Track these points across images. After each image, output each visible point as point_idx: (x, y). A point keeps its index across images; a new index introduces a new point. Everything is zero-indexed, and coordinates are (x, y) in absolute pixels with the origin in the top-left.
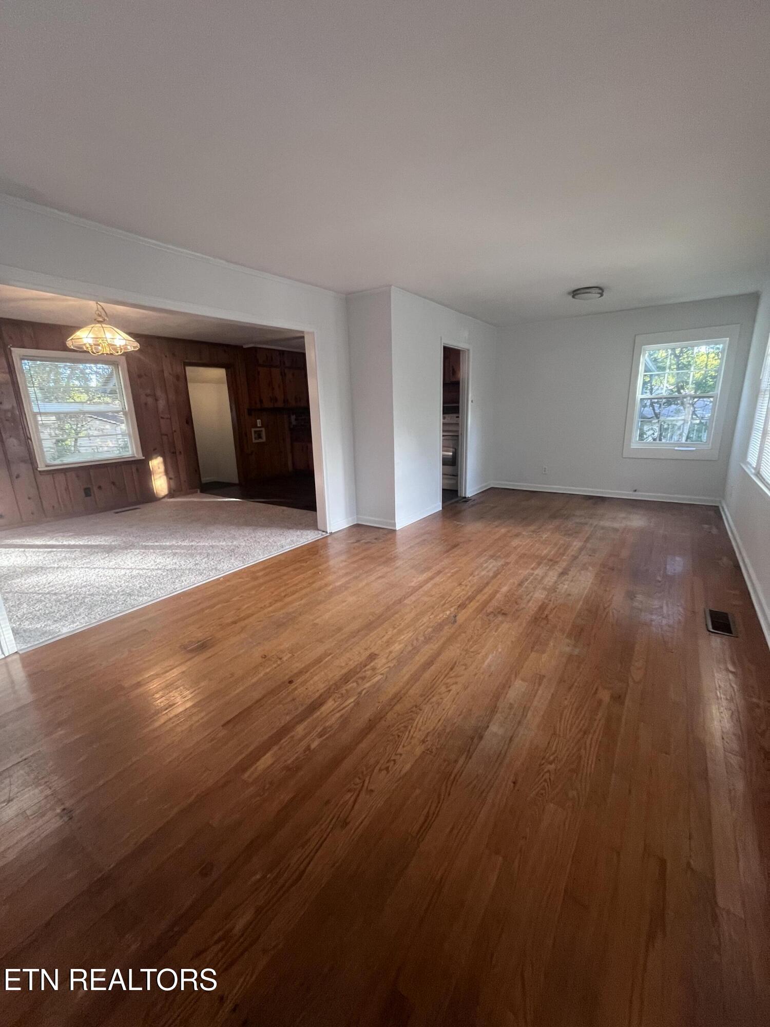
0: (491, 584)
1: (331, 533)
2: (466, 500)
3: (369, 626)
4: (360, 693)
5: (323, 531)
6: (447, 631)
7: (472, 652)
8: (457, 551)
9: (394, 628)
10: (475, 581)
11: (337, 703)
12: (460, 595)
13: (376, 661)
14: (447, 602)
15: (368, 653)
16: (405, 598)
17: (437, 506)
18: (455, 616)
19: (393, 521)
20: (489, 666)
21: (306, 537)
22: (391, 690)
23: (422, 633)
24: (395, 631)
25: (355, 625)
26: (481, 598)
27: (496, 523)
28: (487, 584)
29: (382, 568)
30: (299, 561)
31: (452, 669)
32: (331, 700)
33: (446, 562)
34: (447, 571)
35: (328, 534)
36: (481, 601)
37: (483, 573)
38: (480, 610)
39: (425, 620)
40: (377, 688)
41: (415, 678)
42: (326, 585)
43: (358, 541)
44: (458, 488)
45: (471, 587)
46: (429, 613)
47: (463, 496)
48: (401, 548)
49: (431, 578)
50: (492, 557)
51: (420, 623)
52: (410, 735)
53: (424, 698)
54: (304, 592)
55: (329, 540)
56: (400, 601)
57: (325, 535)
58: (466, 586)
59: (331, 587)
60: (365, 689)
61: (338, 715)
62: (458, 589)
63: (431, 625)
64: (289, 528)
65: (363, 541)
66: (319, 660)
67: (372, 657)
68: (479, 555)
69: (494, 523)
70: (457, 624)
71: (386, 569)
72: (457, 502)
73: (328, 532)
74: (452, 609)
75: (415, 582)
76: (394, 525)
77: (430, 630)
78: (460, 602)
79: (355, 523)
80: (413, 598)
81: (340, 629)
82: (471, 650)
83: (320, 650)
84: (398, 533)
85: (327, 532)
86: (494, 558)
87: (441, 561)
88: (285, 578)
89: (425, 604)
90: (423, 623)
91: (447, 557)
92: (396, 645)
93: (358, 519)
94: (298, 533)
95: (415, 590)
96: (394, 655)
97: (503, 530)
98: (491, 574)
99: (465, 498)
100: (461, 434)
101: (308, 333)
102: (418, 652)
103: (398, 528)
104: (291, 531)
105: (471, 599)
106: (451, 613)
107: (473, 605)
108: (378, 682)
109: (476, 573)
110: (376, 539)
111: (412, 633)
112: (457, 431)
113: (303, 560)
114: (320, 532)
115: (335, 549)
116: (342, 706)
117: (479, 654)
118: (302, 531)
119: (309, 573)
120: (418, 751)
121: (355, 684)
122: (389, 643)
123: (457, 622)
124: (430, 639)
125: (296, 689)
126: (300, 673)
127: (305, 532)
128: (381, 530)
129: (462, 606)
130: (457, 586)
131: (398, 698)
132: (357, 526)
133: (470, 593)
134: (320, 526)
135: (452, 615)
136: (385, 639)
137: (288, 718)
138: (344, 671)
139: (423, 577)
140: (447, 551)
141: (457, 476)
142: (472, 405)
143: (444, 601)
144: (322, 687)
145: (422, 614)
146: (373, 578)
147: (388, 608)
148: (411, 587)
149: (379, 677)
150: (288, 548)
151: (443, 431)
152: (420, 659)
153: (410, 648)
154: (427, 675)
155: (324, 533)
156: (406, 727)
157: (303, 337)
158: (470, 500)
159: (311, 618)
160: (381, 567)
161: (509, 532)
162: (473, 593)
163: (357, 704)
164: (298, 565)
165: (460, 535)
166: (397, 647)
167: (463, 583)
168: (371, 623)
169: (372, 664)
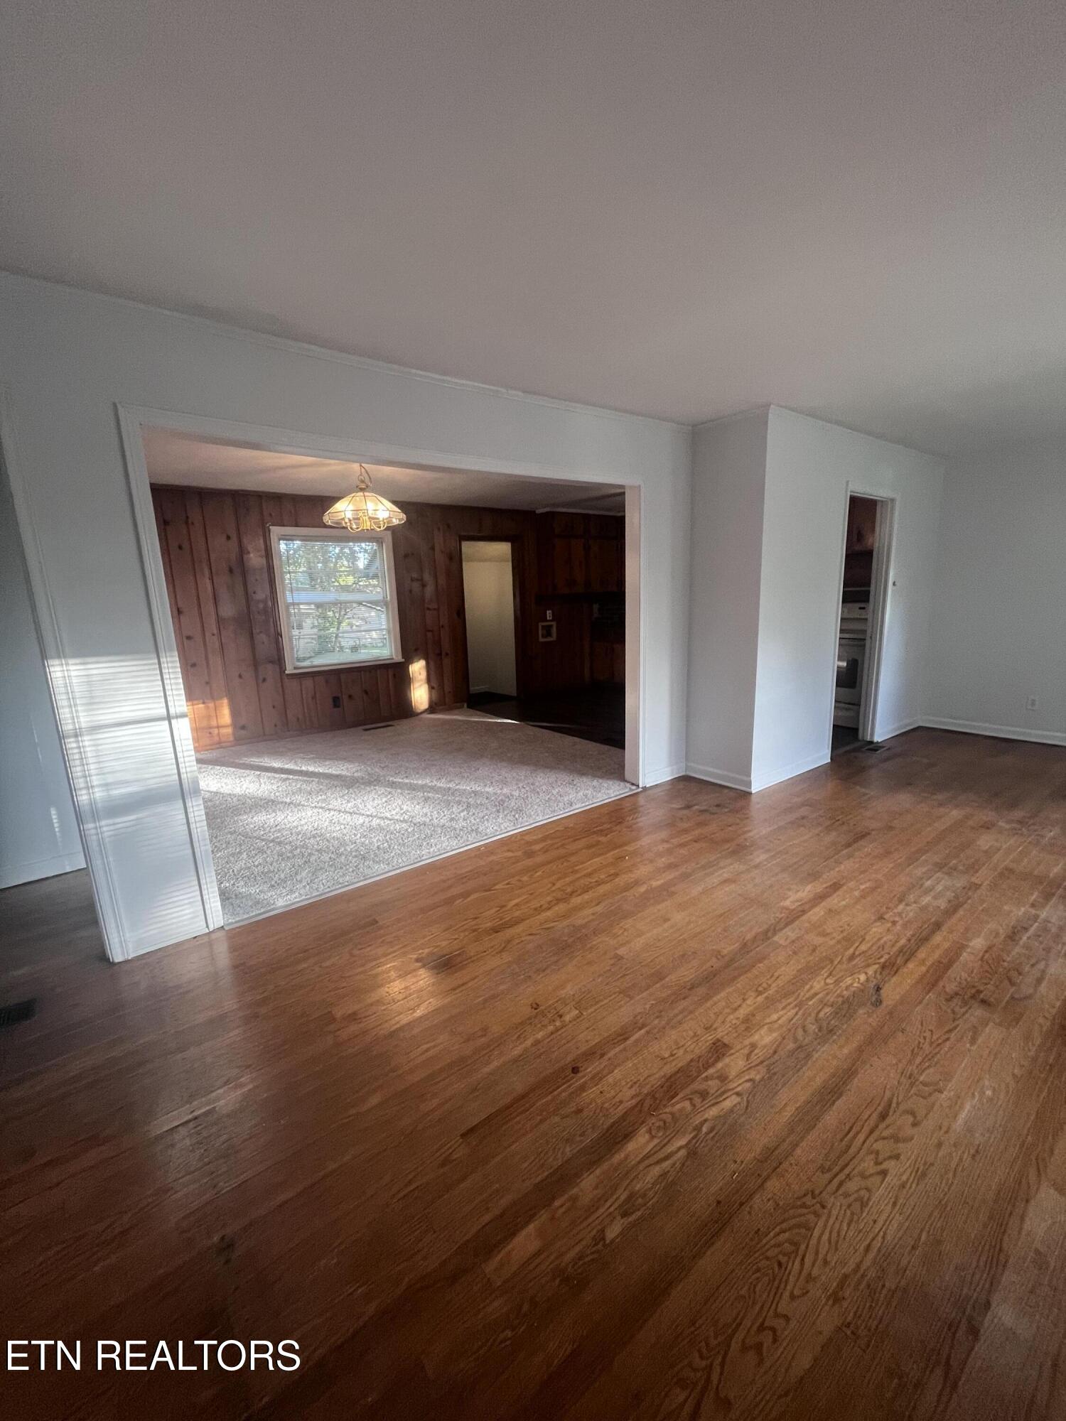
0: (945, 928)
1: (645, 789)
2: (873, 747)
3: (711, 981)
4: (698, 1129)
5: (633, 784)
6: (865, 1019)
7: (925, 1084)
8: (868, 847)
9: (760, 993)
10: (911, 914)
11: (656, 1141)
12: (882, 942)
13: (727, 1060)
14: (857, 953)
15: (710, 1038)
16: (773, 930)
17: (822, 755)
18: (878, 989)
19: (745, 778)
21: (607, 792)
22: (757, 1139)
23: (813, 1015)
24: (760, 999)
25: (687, 973)
26: (928, 955)
27: (940, 797)
28: (938, 926)
29: (732, 864)
30: (595, 833)
31: (883, 1117)
32: (643, 1130)
33: (847, 866)
34: (852, 884)
35: (640, 790)
36: (928, 963)
37: (926, 900)
38: (929, 983)
39: (817, 985)
40: (732, 1128)
41: (808, 1117)
42: (637, 883)
43: (688, 807)
44: (858, 725)
45: (905, 926)
46: (825, 973)
47: (868, 740)
48: (759, 827)
49: (821, 897)
50: (940, 866)
51: (808, 991)
53: (828, 1176)
54: (602, 889)
55: (641, 800)
56: (767, 935)
57: (635, 790)
58: (894, 923)
59: (643, 889)
60: (706, 1120)
61: (656, 1171)
62: (877, 929)
63: (831, 999)
64: (582, 773)
65: (696, 807)
67: (719, 1049)
68: (912, 860)
69: (935, 797)
70: (882, 1010)
71: (738, 867)
72: (855, 750)
73: (641, 786)
74: (871, 971)
75: (791, 899)
76: (749, 784)
77: (827, 1010)
78: (886, 957)
79: (683, 774)
80: (790, 933)
81: (659, 976)
82: (921, 1079)
84: (754, 799)
85: (638, 786)
86: (945, 869)
87: (838, 863)
89: (814, 950)
90: (812, 991)
91: (849, 856)
92: (763, 1031)
93: (687, 768)
94: (595, 783)
95: (793, 916)
96: (759, 1054)
97: (956, 814)
98: (942, 903)
99: (871, 742)
100: (871, 638)
101: (631, 487)
102: (809, 1056)
103: (755, 789)
104: (585, 779)
105: (908, 954)
106: (868, 980)
107: (913, 971)
108: (731, 1111)
109: (911, 898)
110: (718, 806)
111: (794, 1011)
113: (602, 831)
114: (628, 785)
115: (651, 815)
116: (666, 1152)
117: (940, 1092)
118: (600, 781)
119: (610, 856)
121: (687, 1104)
122: (749, 1024)
123: (884, 1004)
124: (831, 1031)
125: (583, 1088)
126: (591, 1054)
127: (606, 784)
128: (726, 791)
129: (890, 967)
130: (875, 921)
131: (772, 1161)
132: (686, 779)
133: (903, 942)
134: (628, 775)
135: (872, 985)
136: (742, 1012)
137: (569, 1151)
138: (669, 1069)
139: (806, 891)
140: (848, 845)
141: (859, 705)
143: (851, 950)
145: (811, 971)
146: (715, 879)
147: (745, 948)
148: (787, 908)
149: (735, 1099)
150: (579, 807)
151: (842, 631)
152: (815, 1074)
153: (791, 1046)
154: (831, 1118)
155: (634, 787)
157: (624, 493)
158: (883, 747)
160: (729, 861)
161: (967, 817)
162: (909, 940)
163: (692, 1153)
164: (595, 838)
165: (868, 814)
166: (765, 1038)
167: (886, 916)
168: (715, 974)
169: (720, 1065)
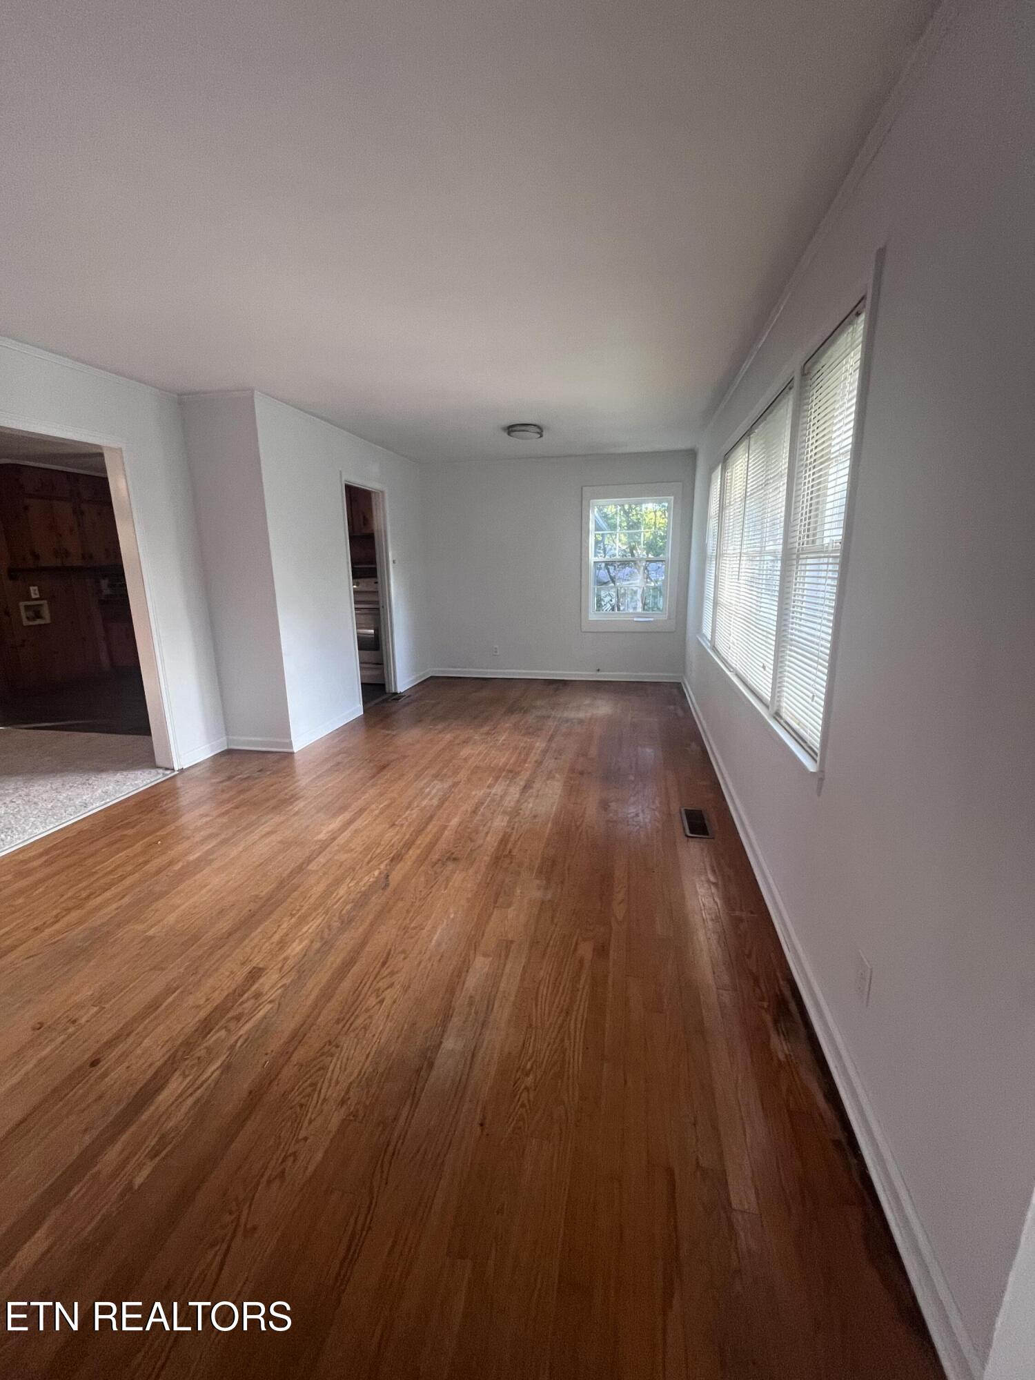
0: (435, 818)
1: (182, 771)
2: (396, 697)
3: (249, 922)
4: (233, 1046)
5: (167, 769)
6: (376, 902)
7: (414, 928)
8: (388, 774)
9: (293, 915)
10: (414, 816)
11: (188, 1080)
12: (392, 842)
13: (261, 980)
14: (374, 856)
15: (247, 968)
16: (309, 860)
17: (356, 709)
18: (388, 876)
19: (287, 741)
20: (439, 944)
21: (137, 782)
22: (287, 1026)
23: (337, 914)
24: (293, 920)
25: (224, 925)
26: (423, 840)
27: (440, 727)
28: (431, 817)
29: (272, 819)
30: (118, 828)
31: (384, 963)
32: (177, 1074)
33: (372, 792)
34: (374, 806)
35: (176, 773)
36: (422, 846)
37: (425, 803)
38: (421, 860)
39: (342, 891)
40: (264, 1030)
41: (327, 994)
42: (171, 863)
43: (229, 778)
44: (384, 681)
45: (409, 825)
46: (348, 880)
47: (393, 691)
48: (304, 778)
49: (351, 822)
50: (436, 776)
51: (335, 898)
52: (322, 1097)
53: (341, 1025)
54: (128, 882)
55: (179, 783)
56: (300, 869)
57: (169, 774)
58: (402, 825)
59: (180, 865)
60: (241, 1036)
61: (190, 1102)
62: (391, 833)
63: (352, 897)
64: (100, 770)
65: (239, 776)
66: (153, 1006)
67: (255, 974)
68: (418, 777)
69: (437, 727)
70: (389, 889)
71: (278, 819)
72: (385, 701)
73: (176, 768)
74: (382, 866)
75: (324, 832)
76: (290, 745)
77: (349, 907)
78: (395, 852)
79: (226, 748)
80: (321, 859)
81: (195, 938)
82: (412, 925)
83: (157, 984)
84: (296, 757)
85: (173, 770)
86: (439, 778)
87: (364, 793)
88: (90, 862)
89: (340, 866)
90: (339, 896)
91: (373, 785)
92: (295, 944)
93: (229, 742)
94: (119, 776)
95: (324, 846)
96: (290, 962)
97: (449, 737)
98: (435, 802)
99: (396, 693)
100: (383, 607)
101: (111, 449)
102: (332, 947)
103: (295, 750)
104: (104, 776)
105: (409, 845)
106: (380, 873)
107: (413, 853)
108: (265, 1017)
109: (415, 804)
110: (260, 771)
111: (321, 919)
112: (377, 602)
113: (127, 824)
114: (161, 771)
115: (189, 794)
116: (199, 1082)
117: (423, 929)
118: (125, 773)
119: (138, 847)
120: (334, 1123)
121: (223, 1033)
122: (282, 944)
123: (391, 886)
124: (350, 921)
125: (105, 1075)
126: (116, 1040)
127: (131, 775)
128: (269, 756)
129: (397, 858)
130: (389, 828)
131: (297, 1037)
132: (229, 752)
133: (407, 837)
134: (159, 760)
135: (383, 875)
136: (276, 938)
138: (203, 1014)
139: (336, 824)
140: (373, 777)
141: (382, 664)
142: (393, 568)
143: (369, 856)
144: (158, 1056)
145: (338, 882)
146: (255, 836)
147: (281, 884)
148: (320, 841)
149: (269, 1006)
150: (96, 807)
152: (334, 960)
153: (317, 945)
154: (346, 985)
155: (168, 772)
156: (314, 1085)
157: (101, 455)
158: (403, 696)
159: (140, 927)
160: (269, 817)
161: (455, 738)
162: (411, 835)
163: (226, 1068)
164: (118, 834)
165: (391, 749)
166: (296, 948)
167: (397, 823)
168: (252, 915)
169: (253, 988)
